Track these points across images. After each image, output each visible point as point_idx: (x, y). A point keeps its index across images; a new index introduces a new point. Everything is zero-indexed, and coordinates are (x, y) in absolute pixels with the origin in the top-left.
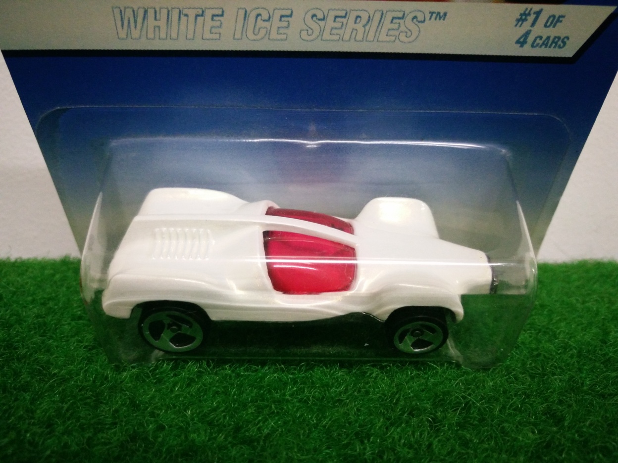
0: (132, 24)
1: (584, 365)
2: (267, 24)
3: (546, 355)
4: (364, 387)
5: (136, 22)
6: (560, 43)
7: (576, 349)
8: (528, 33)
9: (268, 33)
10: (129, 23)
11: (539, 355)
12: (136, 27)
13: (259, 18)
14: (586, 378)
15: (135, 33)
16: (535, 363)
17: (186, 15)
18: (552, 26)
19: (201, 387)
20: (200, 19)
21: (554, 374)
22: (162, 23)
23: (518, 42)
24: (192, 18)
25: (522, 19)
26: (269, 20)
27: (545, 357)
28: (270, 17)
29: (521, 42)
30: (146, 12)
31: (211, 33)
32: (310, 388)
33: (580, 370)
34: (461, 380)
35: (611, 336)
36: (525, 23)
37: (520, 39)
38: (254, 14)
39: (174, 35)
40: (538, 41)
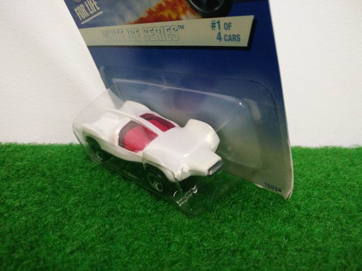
8: (219, 34)
23: (218, 38)
40: (226, 37)
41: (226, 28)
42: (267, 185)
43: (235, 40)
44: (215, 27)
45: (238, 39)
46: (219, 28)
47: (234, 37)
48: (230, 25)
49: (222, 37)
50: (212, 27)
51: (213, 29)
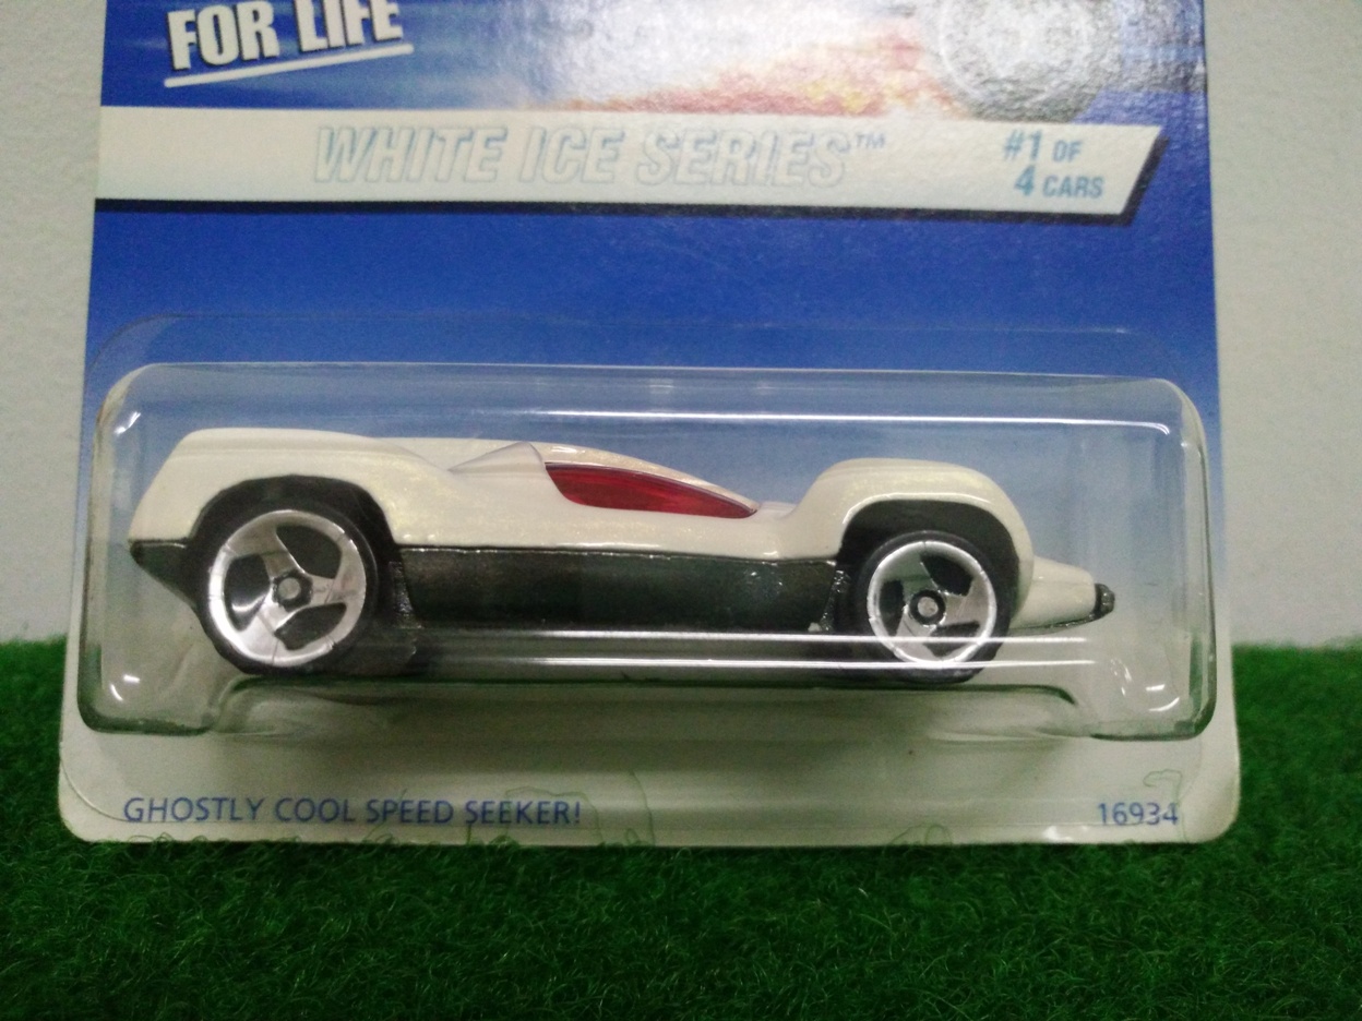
0: (346, 154)
1: (1216, 919)
2: (580, 154)
3: (1133, 893)
4: (721, 977)
5: (352, 151)
6: (1090, 187)
7: (1198, 877)
8: (1029, 171)
9: (581, 169)
10: (340, 154)
11: (1115, 894)
12: (350, 159)
13: (567, 144)
14: (1218, 951)
15: (347, 170)
16: (1106, 916)
17: (442, 139)
18: (1067, 157)
19: (352, 980)
20: (465, 146)
21: (1146, 945)
22: (397, 153)
23: (1018, 186)
24: (450, 144)
25: (1012, 147)
26: (583, 147)
27: (1130, 897)
28: (585, 140)
29: (1026, 186)
30: (374, 134)
31: (481, 168)
32: (598, 983)
33: (1207, 930)
34: (940, 961)
35: (1279, 844)
36: (1020, 155)
37: (1020, 180)
38: (558, 136)
39: (414, 173)
40: (1053, 185)
41: (1059, 154)
42: (1110, 814)
43: (1081, 192)
44: (1017, 149)
45: (1095, 191)
46: (1034, 154)
47: (1083, 182)
48: (1077, 147)
49: (1038, 182)
50: (1009, 148)
51: (1006, 157)
